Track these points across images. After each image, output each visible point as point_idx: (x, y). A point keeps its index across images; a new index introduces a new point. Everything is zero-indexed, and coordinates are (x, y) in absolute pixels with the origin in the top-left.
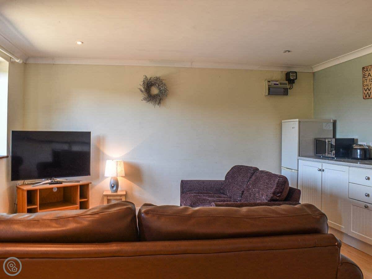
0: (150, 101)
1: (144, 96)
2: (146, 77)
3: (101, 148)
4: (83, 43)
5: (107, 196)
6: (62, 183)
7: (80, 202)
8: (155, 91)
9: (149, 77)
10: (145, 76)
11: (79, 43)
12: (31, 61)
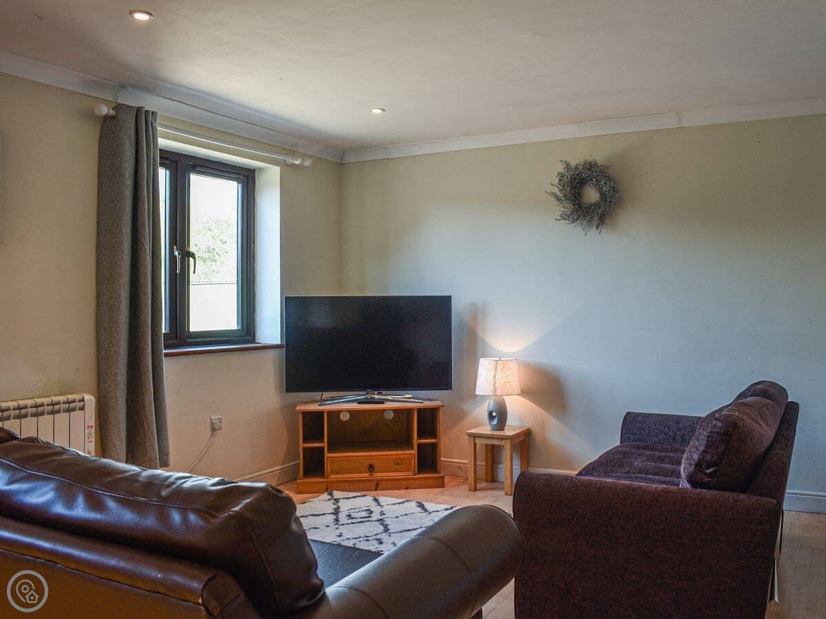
0: (577, 219)
1: (563, 209)
2: (568, 165)
3: (480, 332)
4: (384, 110)
5: (474, 437)
6: (383, 403)
7: (419, 446)
8: (591, 195)
9: (573, 163)
10: (566, 162)
11: (379, 111)
12: (350, 158)
